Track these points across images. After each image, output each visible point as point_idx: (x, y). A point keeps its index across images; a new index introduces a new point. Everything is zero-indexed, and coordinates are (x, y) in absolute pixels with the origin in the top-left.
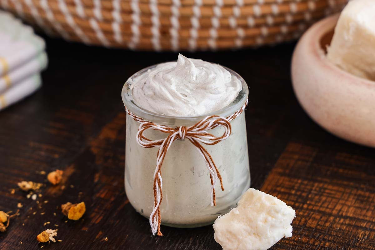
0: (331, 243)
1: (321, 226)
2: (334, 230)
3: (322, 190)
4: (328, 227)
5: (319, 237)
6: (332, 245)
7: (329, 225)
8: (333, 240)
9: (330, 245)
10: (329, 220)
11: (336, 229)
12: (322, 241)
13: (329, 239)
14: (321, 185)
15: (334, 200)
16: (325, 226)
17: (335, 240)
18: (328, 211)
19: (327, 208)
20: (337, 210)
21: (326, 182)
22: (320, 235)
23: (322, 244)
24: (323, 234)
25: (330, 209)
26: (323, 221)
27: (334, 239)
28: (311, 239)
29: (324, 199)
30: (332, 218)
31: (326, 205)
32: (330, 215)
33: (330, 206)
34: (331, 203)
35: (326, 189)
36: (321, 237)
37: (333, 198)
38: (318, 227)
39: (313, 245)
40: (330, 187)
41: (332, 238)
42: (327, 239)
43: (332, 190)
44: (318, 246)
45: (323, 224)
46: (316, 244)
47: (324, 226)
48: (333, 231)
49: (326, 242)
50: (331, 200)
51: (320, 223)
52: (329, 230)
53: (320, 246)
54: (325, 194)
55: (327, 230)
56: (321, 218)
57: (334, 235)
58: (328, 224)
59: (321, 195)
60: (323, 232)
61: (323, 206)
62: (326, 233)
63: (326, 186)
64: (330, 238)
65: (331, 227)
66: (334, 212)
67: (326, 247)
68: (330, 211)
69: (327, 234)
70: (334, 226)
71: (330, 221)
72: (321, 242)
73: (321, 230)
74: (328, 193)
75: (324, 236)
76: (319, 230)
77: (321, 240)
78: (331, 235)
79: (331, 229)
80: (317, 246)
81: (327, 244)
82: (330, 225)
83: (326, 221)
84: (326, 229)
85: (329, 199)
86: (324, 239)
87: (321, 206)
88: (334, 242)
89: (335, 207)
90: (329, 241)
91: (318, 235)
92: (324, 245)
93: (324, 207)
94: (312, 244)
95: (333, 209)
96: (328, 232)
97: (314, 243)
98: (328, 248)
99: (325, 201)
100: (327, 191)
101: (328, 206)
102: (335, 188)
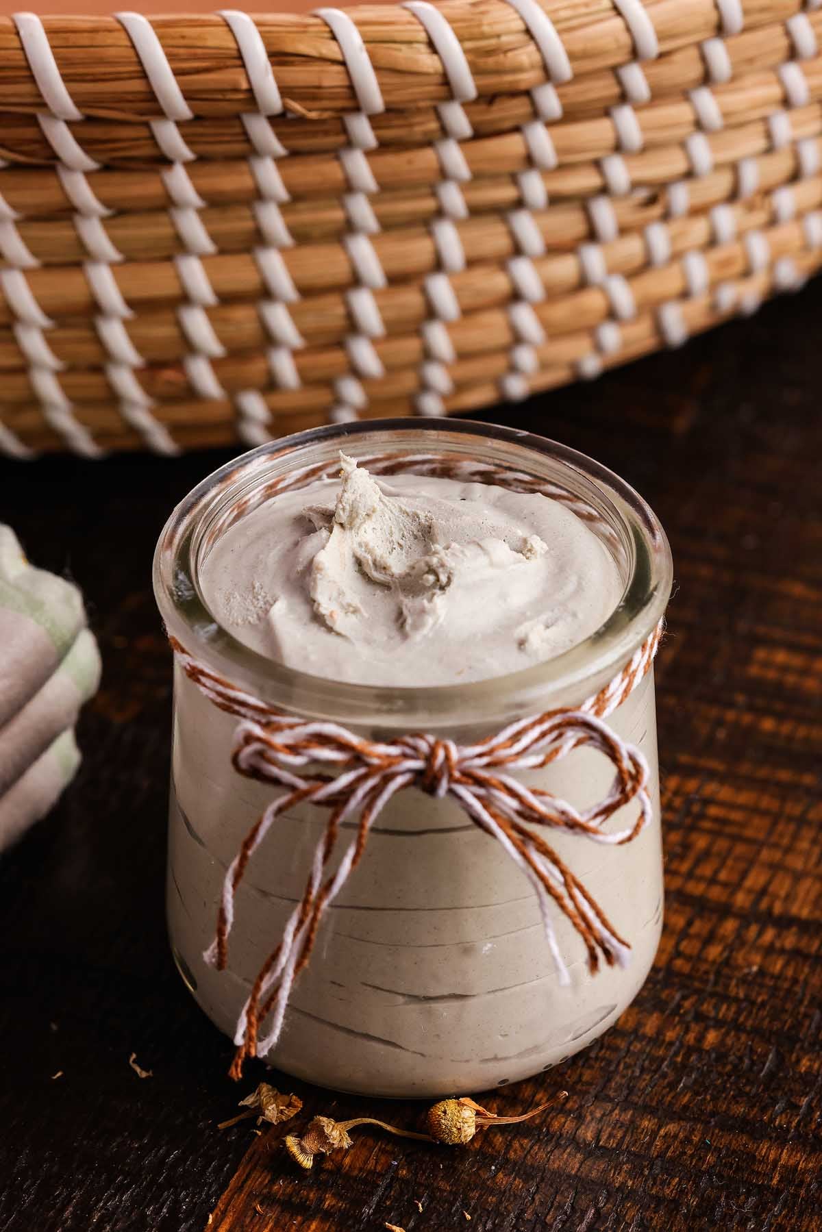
0: (727, 1034)
1: (689, 958)
2: (738, 974)
3: (696, 808)
4: (714, 962)
5: (679, 1006)
6: (729, 1041)
7: (721, 953)
8: (735, 1020)
9: (722, 1042)
10: (721, 931)
11: (746, 971)
12: (693, 1025)
13: (721, 1015)
14: (691, 785)
15: (740, 849)
16: (706, 960)
17: (742, 1019)
18: (716, 893)
19: (713, 881)
20: (750, 891)
21: (712, 775)
22: (684, 998)
23: (691, 1038)
24: (698, 992)
25: (725, 885)
26: (697, 936)
27: (738, 1013)
28: (651, 1014)
29: (701, 842)
30: (730, 926)
31: (706, 870)
32: (725, 911)
33: (723, 876)
34: (730, 862)
35: (707, 802)
36: (687, 1004)
37: (736, 838)
38: (679, 963)
39: (657, 1040)
40: (726, 793)
41: (728, 1009)
42: (712, 1014)
43: (732, 806)
44: (677, 1043)
45: (696, 952)
46: (670, 1035)
47: (699, 958)
48: (734, 982)
49: (706, 1029)
50: (730, 850)
51: (684, 945)
52: (718, 973)
53: (682, 1045)
54: (707, 825)
55: (712, 977)
56: (689, 923)
57: (737, 1000)
58: (714, 952)
59: (693, 828)
60: (697, 984)
61: (699, 872)
62: (709, 988)
63: (711, 788)
64: (724, 1007)
65: (727, 962)
66: (741, 899)
67: (707, 1052)
68: (723, 898)
69: (712, 995)
70: (740, 957)
71: (724, 937)
72: (687, 1031)
73: (690, 977)
74: (716, 820)
75: (701, 1002)
76: (680, 974)
77: (689, 1018)
78: (725, 998)
79: (726, 971)
80: (671, 1044)
81: (712, 1037)
82: (726, 954)
83: (709, 939)
84: (706, 973)
85: (722, 844)
86: (700, 1017)
87: (690, 875)
88: (738, 1028)
89: (744, 875)
90: (719, 1024)
91: (678, 996)
92: (701, 1038)
93: (700, 879)
94: (650, 1039)
95: (734, 887)
96: (716, 983)
97: (660, 1032)
98: (713, 1055)
99: (706, 855)
100: (713, 811)
101: (716, 872)
102: (744, 798)
